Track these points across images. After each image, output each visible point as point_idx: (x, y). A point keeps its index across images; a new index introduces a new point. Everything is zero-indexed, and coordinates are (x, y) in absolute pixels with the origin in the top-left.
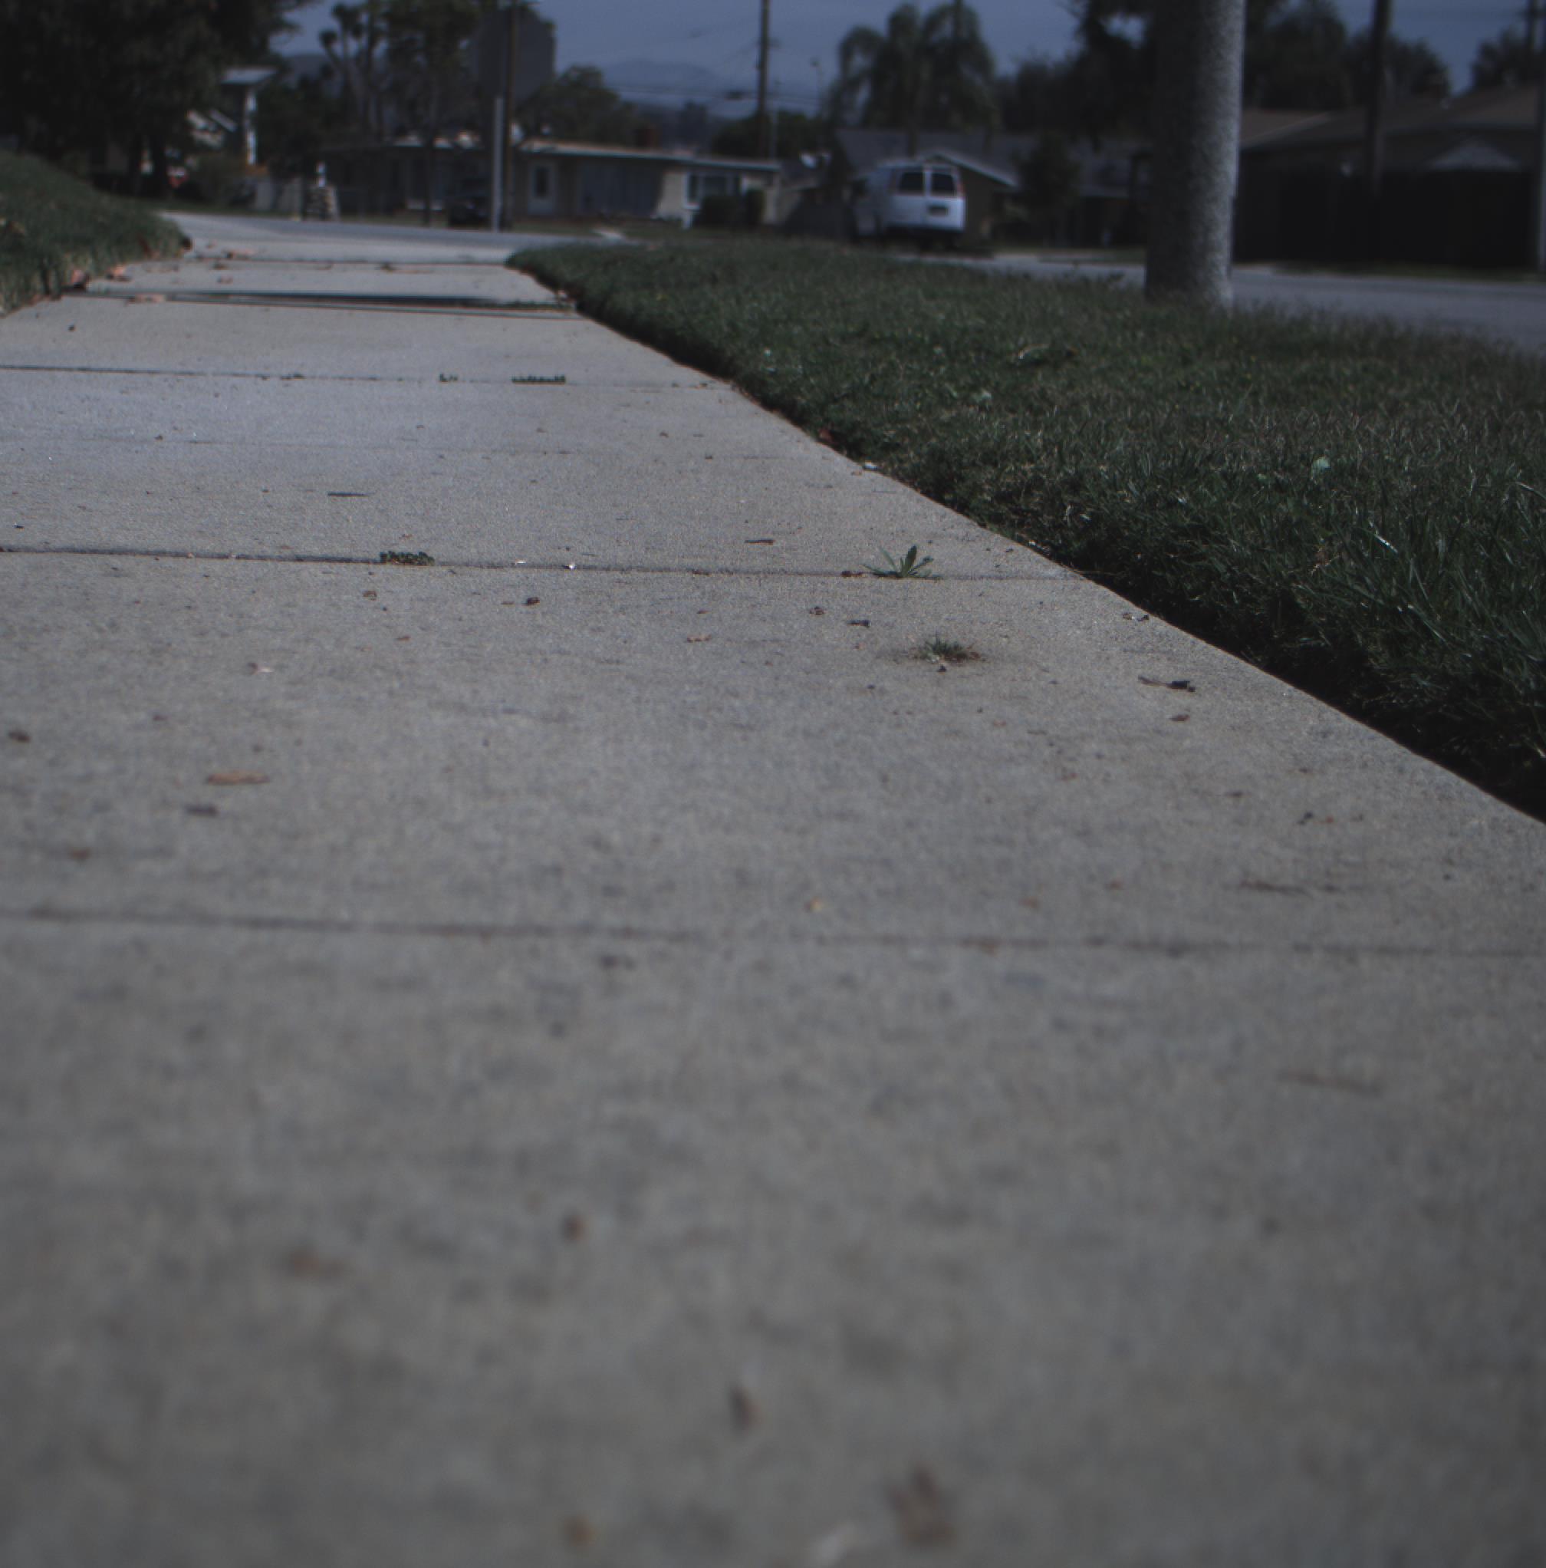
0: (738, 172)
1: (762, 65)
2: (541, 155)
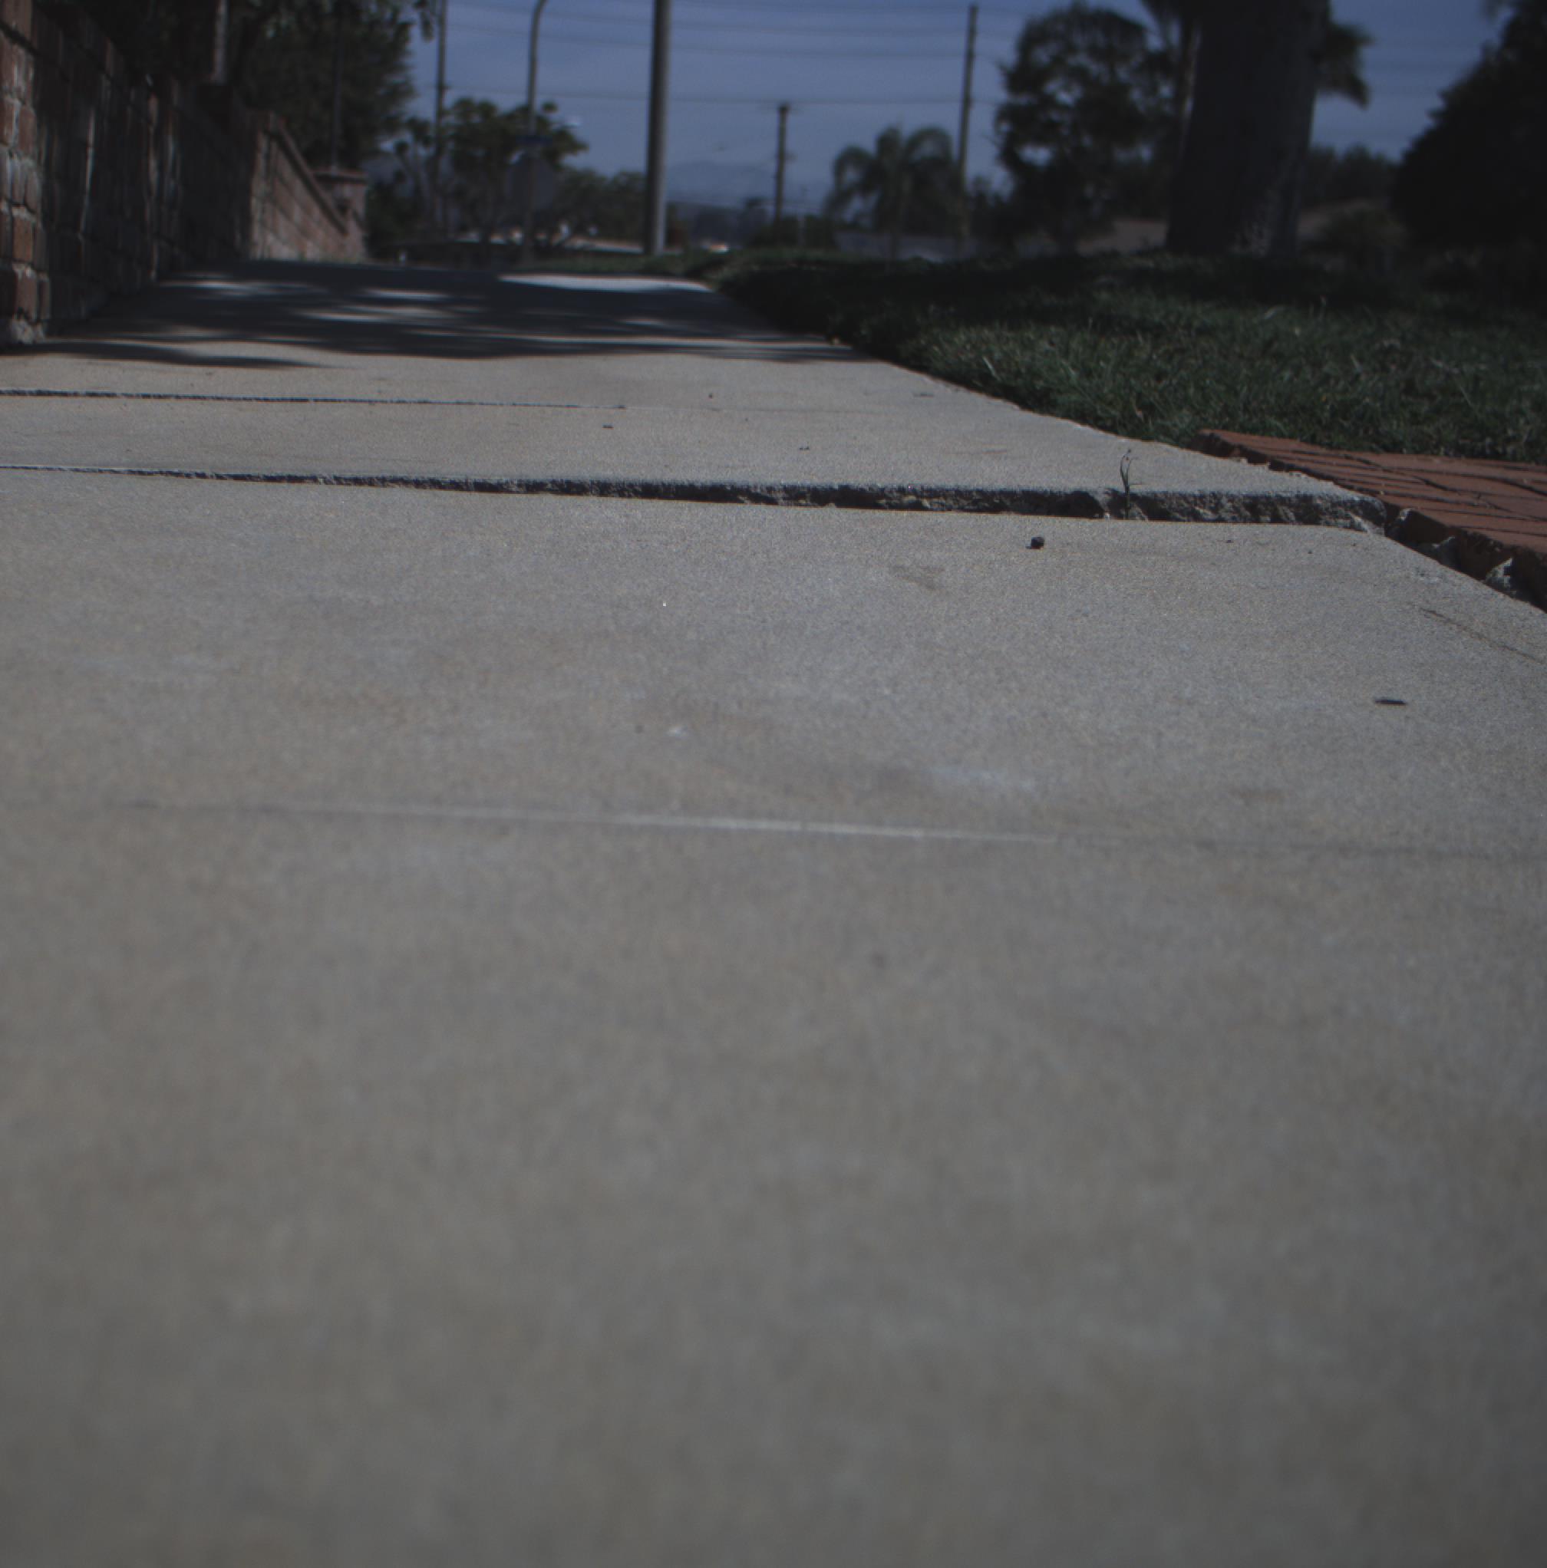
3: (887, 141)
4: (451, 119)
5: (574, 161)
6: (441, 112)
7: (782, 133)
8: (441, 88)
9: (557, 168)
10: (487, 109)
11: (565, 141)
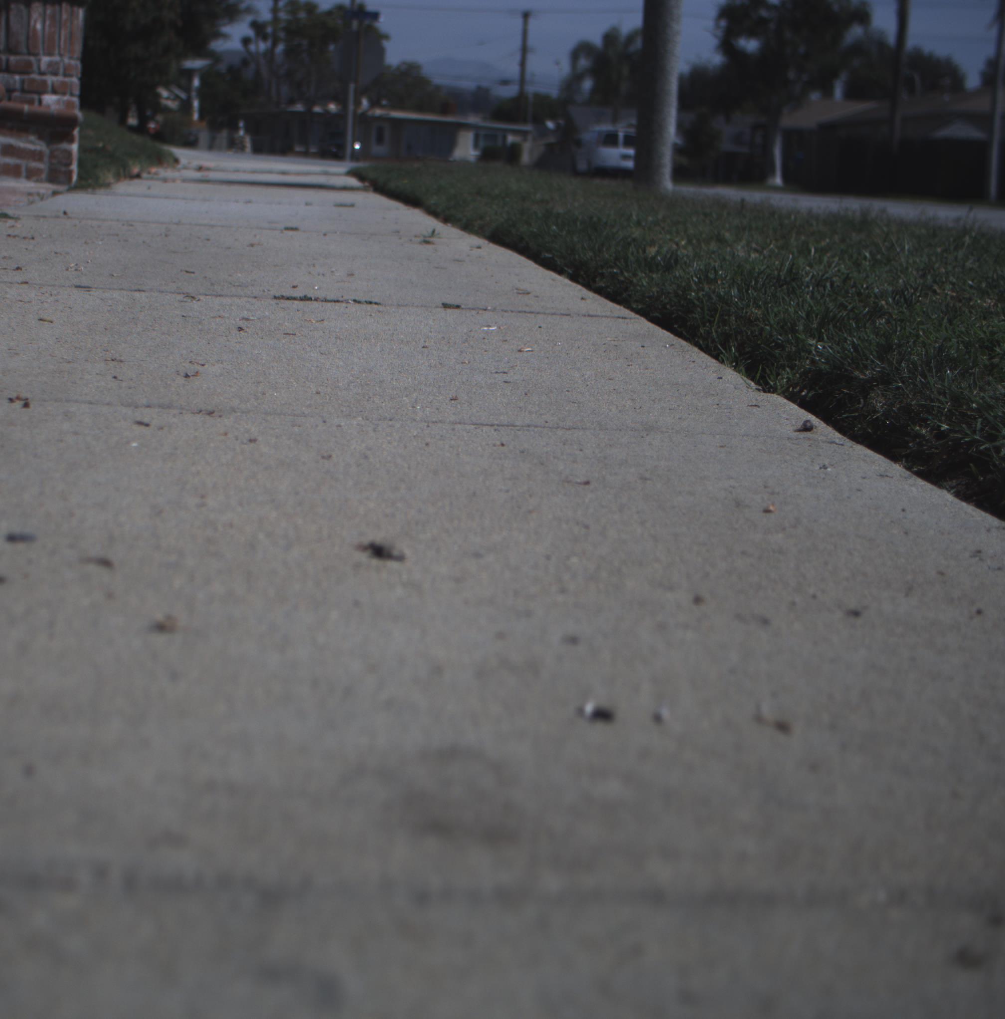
0: (506, 131)
1: (523, 64)
2: (380, 118)
3: (610, 38)
6: (276, 13)
7: (525, 33)
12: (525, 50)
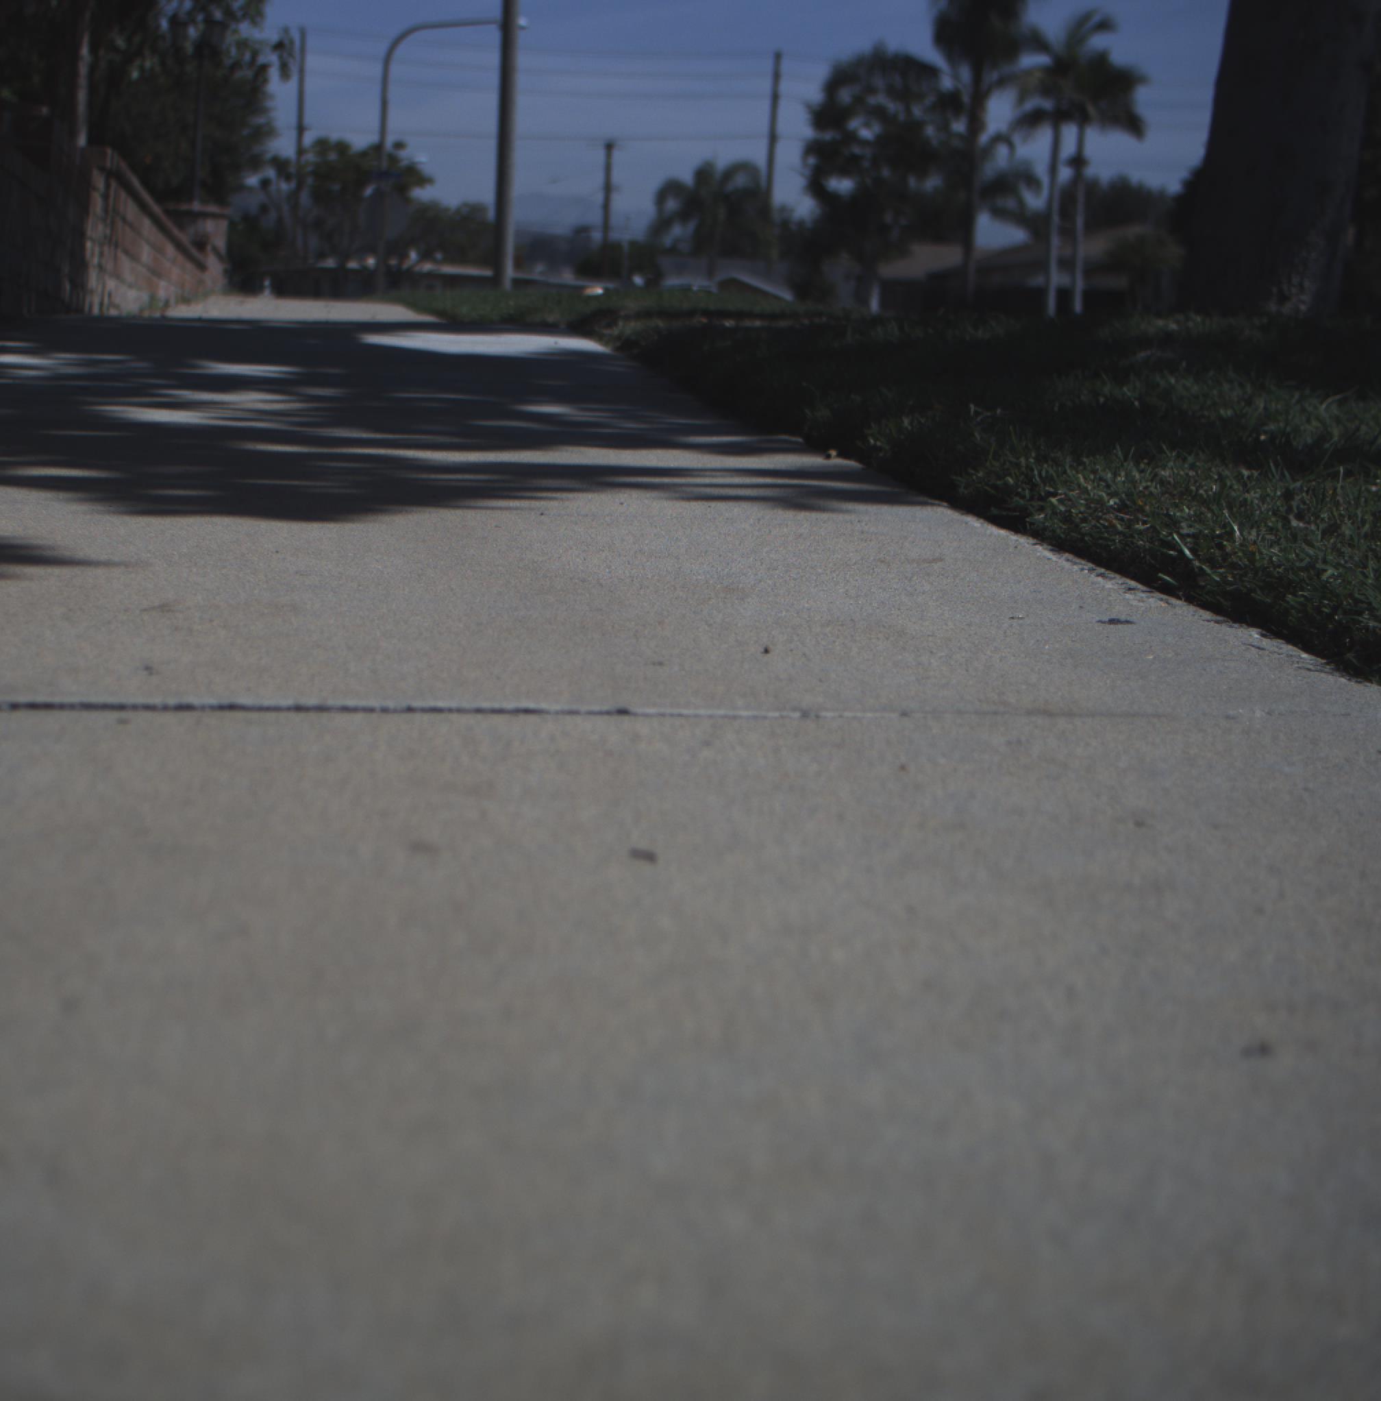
1: (606, 206)
3: (703, 174)
4: (310, 157)
5: (421, 194)
6: (301, 151)
7: (608, 168)
8: (301, 129)
9: (407, 201)
10: (342, 147)
11: (413, 176)
12: (608, 188)
